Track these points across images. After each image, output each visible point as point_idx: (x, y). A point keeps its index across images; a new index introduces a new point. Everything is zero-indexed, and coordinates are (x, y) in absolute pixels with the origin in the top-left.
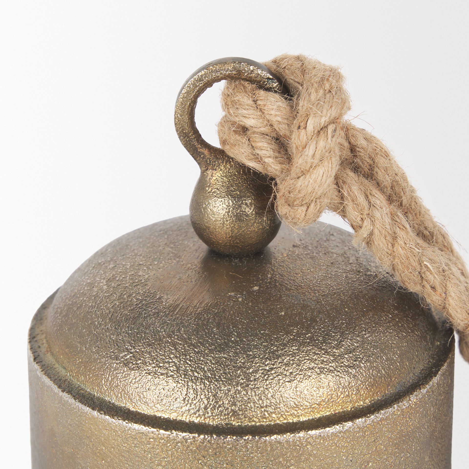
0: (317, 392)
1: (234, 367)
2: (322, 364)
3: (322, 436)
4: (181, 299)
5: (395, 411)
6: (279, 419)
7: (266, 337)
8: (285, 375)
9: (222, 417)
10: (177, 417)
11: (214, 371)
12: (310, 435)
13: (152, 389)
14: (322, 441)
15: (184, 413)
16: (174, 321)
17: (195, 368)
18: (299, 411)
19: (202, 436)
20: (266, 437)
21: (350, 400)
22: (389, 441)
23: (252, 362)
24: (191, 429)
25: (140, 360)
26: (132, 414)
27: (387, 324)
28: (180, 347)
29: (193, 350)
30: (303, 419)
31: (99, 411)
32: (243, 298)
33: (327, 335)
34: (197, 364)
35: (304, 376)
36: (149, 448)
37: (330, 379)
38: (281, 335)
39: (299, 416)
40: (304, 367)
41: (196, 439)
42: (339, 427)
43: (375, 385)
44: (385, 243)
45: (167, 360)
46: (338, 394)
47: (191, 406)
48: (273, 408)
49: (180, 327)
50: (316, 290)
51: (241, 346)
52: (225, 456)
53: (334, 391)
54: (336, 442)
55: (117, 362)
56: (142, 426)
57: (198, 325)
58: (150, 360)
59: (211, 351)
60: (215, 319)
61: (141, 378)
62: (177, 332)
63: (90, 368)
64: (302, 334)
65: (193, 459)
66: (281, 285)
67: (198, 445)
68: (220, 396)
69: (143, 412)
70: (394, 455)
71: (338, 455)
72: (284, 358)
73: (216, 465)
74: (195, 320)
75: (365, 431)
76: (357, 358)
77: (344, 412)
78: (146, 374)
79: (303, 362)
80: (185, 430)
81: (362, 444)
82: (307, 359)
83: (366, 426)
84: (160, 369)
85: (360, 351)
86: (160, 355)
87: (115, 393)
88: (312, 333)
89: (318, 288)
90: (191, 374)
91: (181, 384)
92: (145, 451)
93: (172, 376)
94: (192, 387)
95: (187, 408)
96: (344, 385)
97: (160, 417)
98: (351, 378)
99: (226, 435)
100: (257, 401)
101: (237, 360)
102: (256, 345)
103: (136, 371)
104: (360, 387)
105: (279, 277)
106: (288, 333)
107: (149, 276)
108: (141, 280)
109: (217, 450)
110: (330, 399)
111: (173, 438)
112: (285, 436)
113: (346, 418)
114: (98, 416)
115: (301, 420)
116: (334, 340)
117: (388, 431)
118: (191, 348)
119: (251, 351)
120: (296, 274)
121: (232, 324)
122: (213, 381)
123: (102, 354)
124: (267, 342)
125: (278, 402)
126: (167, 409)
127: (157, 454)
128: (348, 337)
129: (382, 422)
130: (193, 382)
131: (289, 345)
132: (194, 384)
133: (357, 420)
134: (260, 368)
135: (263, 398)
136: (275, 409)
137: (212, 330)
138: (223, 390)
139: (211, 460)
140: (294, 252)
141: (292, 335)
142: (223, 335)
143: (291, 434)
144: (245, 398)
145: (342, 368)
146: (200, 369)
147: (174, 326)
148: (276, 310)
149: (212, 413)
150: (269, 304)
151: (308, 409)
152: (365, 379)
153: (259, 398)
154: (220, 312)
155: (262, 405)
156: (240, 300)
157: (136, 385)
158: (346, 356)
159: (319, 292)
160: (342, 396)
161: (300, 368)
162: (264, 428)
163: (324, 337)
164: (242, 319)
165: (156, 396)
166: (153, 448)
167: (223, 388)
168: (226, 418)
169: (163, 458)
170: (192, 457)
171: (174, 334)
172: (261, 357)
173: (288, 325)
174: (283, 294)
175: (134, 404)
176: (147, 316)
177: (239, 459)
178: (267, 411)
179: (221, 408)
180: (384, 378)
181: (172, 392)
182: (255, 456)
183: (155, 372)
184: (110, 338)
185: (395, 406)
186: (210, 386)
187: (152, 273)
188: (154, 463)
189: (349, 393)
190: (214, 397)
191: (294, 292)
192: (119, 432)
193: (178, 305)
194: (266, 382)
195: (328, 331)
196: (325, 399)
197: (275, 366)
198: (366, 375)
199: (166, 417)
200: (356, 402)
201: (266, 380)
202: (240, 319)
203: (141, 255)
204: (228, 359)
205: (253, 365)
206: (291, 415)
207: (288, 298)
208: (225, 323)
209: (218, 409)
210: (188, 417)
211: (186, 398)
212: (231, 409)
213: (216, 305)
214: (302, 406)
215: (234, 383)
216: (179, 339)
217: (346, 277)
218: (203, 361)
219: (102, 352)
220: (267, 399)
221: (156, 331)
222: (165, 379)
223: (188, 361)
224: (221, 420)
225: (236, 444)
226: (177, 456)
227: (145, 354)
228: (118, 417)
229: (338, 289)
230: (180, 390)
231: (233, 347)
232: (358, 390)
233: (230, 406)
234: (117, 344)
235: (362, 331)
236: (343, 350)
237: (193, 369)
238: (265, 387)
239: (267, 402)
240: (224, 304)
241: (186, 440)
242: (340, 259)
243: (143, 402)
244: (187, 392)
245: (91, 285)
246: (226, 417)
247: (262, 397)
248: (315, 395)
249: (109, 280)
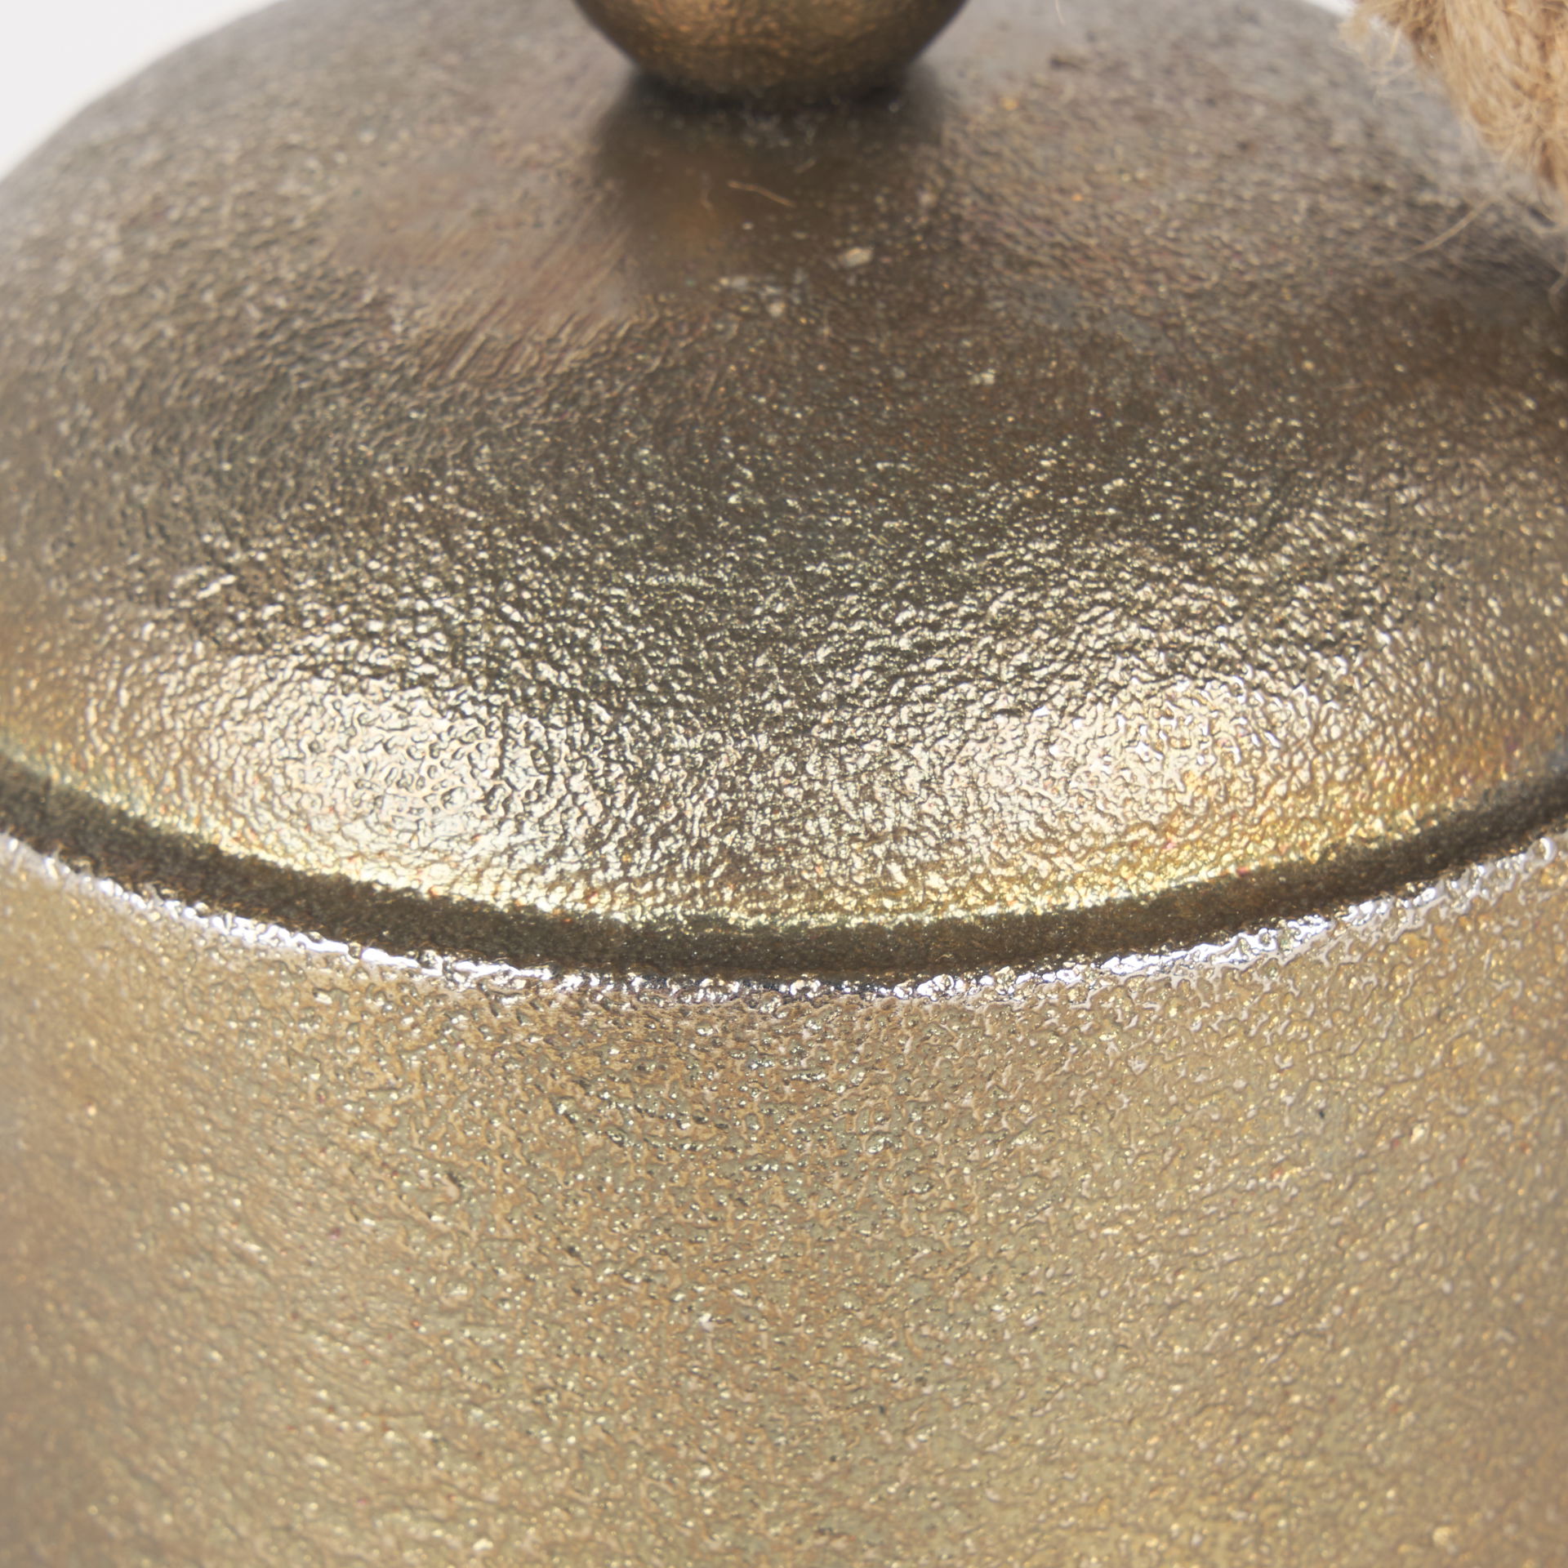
0: (1155, 767)
1: (736, 635)
2: (1179, 625)
3: (1174, 983)
4: (484, 307)
5: (1541, 872)
6: (958, 899)
7: (900, 491)
8: (995, 679)
9: (675, 887)
10: (451, 885)
11: (634, 658)
12: (1112, 976)
13: (330, 747)
14: (1173, 1012)
15: (488, 865)
16: (445, 410)
17: (542, 642)
18: (1063, 861)
19: (573, 981)
20: (891, 985)
21: (1321, 810)
22: (1511, 1017)
23: (829, 612)
24: (519, 946)
25: (272, 601)
26: (231, 872)
27: (1509, 439)
28: (468, 539)
29: (536, 551)
30: (1080, 898)
31: (68, 856)
32: (789, 302)
33: (1205, 484)
34: (552, 620)
35: (1088, 687)
36: (310, 1041)
37: (1218, 703)
38: (975, 482)
39: (1059, 885)
40: (1091, 640)
41: (542, 992)
42: (1262, 941)
43: (1447, 741)
44: (1504, 32)
45: (403, 603)
46: (1256, 779)
47: (519, 832)
48: (932, 841)
49: (471, 443)
50: (1156, 270)
51: (776, 532)
52: (689, 1082)
53: (1241, 765)
54: (1244, 1015)
55: (158, 615)
56: (274, 929)
57: (560, 429)
58: (321, 602)
59: (624, 559)
60: (646, 401)
61: (277, 694)
62: (456, 467)
63: (30, 650)
64: (1083, 479)
65: (528, 1093)
66: (983, 242)
67: (551, 1022)
68: (666, 779)
69: (282, 863)
70: (1538, 1093)
71: (1254, 1080)
72: (988, 595)
73: (642, 1125)
74: (547, 405)
75: (1393, 967)
76: (1356, 602)
77: (1285, 868)
78: (299, 674)
79: (1084, 617)
80: (488, 947)
81: (1375, 1028)
82: (1104, 603)
83: (1398, 942)
84: (367, 648)
85: (1373, 569)
86: (372, 580)
87: (146, 771)
88: (1130, 474)
89: (1169, 261)
90: (523, 671)
91: (474, 723)
92: (291, 1055)
93: (426, 680)
94: (529, 734)
95: (501, 841)
96: (1290, 732)
97: (368, 888)
98: (1323, 701)
99: (691, 974)
100: (848, 806)
101: (755, 604)
102: (851, 529)
103: (253, 659)
104: (1369, 747)
105: (974, 204)
106: (1010, 471)
107: (331, 201)
108: (290, 220)
109: (650, 1049)
110: (1220, 805)
111: (428, 988)
112: (987, 980)
113: (1296, 899)
114: (63, 879)
115: (1072, 907)
116: (1242, 512)
117: (1508, 969)
118: (523, 545)
119: (822, 557)
120: (1062, 191)
121: (732, 424)
122: (632, 706)
123: (90, 578)
124: (905, 515)
125: (956, 811)
126: (400, 847)
127: (350, 1071)
128: (1315, 495)
129: (1477, 924)
130: (530, 712)
131: (1018, 531)
132: (535, 722)
133: (1352, 909)
134: (869, 645)
135: (879, 791)
136: (938, 848)
137: (629, 455)
138: (681, 752)
139: (620, 1098)
140: (1052, 91)
141: (1032, 481)
142: (684, 477)
143: (1019, 973)
144: (791, 792)
145: (1280, 651)
146: (570, 647)
147: (441, 437)
148: (955, 362)
149: (625, 867)
150: (920, 333)
151: (1107, 849)
152: (1397, 709)
153: (862, 790)
154: (676, 368)
155: (875, 828)
156: (777, 309)
157: (253, 728)
158: (1303, 592)
159: (1171, 278)
160: (1279, 789)
161: (1070, 645)
162: (885, 944)
163: (1190, 496)
164: (781, 403)
165: (348, 782)
166: (332, 1038)
167: (679, 742)
168: (694, 892)
169: (380, 1089)
170: (523, 1084)
171: (440, 475)
172: (873, 587)
173: (1014, 435)
174: (992, 286)
175: (239, 823)
176: (311, 391)
177: (756, 1096)
178: (901, 860)
179: (670, 841)
180: (1493, 706)
181: (429, 761)
182: (839, 1079)
183: (344, 663)
184: (130, 500)
185: (1545, 843)
186: (616, 729)
187: (342, 187)
188: (338, 1117)
189: (1313, 777)
190: (637, 784)
191: (1045, 278)
192: (165, 960)
193: (467, 337)
194: (895, 713)
195: (1214, 468)
196: (1193, 800)
197: (941, 636)
198: (1400, 690)
199: (397, 884)
200: (1349, 822)
201: (899, 702)
202: (772, 400)
203: (295, 103)
204: (709, 599)
205: (835, 625)
206: (1022, 878)
207: (1017, 305)
208: (695, 423)
209: (655, 847)
210: (508, 883)
211: (494, 789)
212: (722, 846)
213: (656, 334)
214: (1074, 834)
215: (737, 717)
216: (467, 498)
217: (1313, 211)
218: (581, 605)
219: (86, 566)
220: (902, 795)
221: (354, 462)
222: (395, 699)
223: (507, 609)
224: (671, 899)
225: (740, 1020)
226: (449, 1077)
227: (299, 576)
228: (158, 888)
229: (1270, 268)
230: (466, 749)
231: (735, 538)
232: (1358, 759)
233: (714, 831)
234: (161, 529)
235: (1384, 472)
236: (1284, 561)
237: (533, 646)
238: (891, 736)
239: (900, 812)
240: (693, 327)
241: (495, 998)
242: (1285, 128)
243: (285, 814)
244: (501, 758)
245: (47, 249)
246: (697, 884)
247: (877, 787)
248: (1142, 780)
249: (134, 224)
